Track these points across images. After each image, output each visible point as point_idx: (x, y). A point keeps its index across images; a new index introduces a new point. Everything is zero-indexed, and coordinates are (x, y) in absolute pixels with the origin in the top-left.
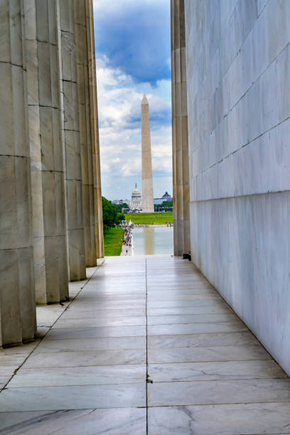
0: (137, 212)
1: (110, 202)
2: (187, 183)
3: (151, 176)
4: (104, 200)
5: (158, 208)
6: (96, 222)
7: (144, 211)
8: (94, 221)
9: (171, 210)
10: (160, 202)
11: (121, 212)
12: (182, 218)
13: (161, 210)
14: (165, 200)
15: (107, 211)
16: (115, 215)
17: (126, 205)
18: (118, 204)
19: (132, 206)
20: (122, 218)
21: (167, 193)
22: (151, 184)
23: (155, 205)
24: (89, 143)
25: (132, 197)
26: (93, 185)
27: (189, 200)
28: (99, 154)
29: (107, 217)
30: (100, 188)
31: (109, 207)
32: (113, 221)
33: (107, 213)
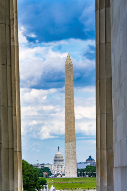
0: (60, 176)
1: (31, 165)
2: (111, 148)
3: (74, 140)
4: (24, 163)
5: (81, 173)
6: (15, 187)
7: (67, 176)
8: (13, 186)
9: (94, 175)
10: (84, 167)
11: (42, 176)
12: (106, 184)
13: (84, 175)
14: (89, 164)
15: (28, 175)
16: (37, 180)
17: (47, 170)
18: (40, 167)
19: (54, 170)
20: (44, 183)
21: (90, 157)
22: (74, 148)
23: (78, 170)
24: (9, 104)
25: (55, 161)
26: (13, 149)
27: (113, 166)
28: (19, 116)
29: (27, 181)
30: (20, 152)
31: (30, 171)
32: (35, 185)
33: (28, 178)
